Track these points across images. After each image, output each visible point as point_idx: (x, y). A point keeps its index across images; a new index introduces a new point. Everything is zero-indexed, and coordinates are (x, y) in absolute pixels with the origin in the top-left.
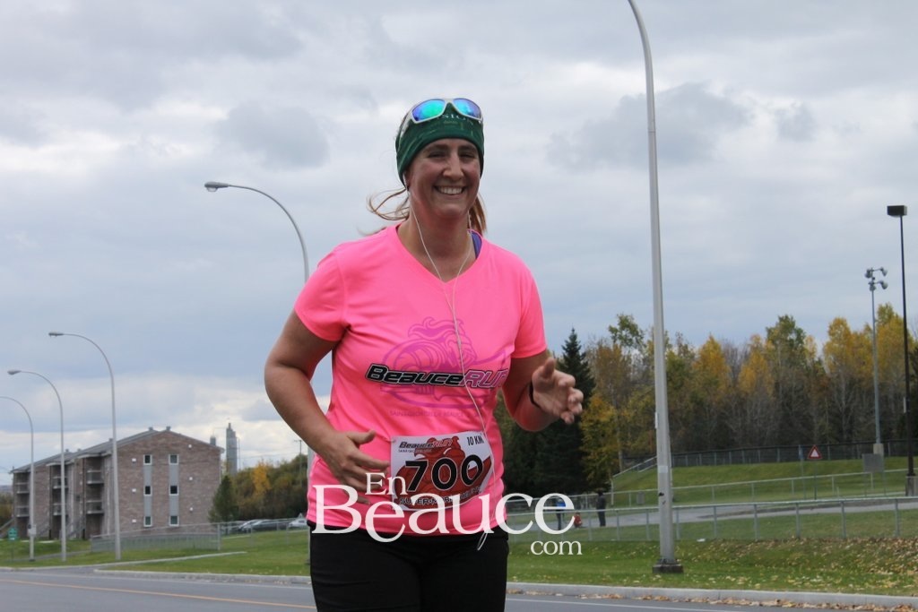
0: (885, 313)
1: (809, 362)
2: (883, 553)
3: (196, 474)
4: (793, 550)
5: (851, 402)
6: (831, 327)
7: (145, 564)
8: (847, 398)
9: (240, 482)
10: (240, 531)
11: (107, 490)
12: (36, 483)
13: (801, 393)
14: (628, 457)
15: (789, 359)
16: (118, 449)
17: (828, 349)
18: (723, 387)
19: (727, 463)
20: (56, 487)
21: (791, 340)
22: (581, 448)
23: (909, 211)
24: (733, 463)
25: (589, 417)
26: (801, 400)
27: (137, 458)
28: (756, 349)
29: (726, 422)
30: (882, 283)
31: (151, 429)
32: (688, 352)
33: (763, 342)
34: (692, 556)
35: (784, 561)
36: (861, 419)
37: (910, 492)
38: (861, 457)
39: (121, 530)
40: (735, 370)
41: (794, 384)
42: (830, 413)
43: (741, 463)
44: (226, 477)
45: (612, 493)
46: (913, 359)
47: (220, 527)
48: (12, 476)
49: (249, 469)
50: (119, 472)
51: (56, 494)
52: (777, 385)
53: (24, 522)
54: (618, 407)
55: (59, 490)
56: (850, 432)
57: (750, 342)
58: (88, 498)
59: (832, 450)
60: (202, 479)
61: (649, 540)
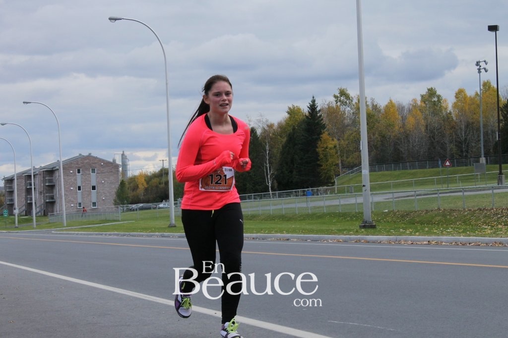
0: (486, 85)
1: (444, 113)
2: (485, 216)
3: (106, 179)
4: (436, 216)
5: (468, 135)
6: (456, 94)
7: (80, 228)
8: (465, 133)
9: (130, 183)
10: (131, 210)
11: (57, 188)
12: (17, 185)
13: (440, 130)
14: (344, 166)
15: (434, 111)
16: (63, 165)
17: (455, 106)
18: (397, 128)
19: (399, 169)
20: (28, 187)
21: (435, 101)
22: (318, 162)
23: (500, 28)
24: (402, 169)
25: (322, 146)
26: (440, 134)
27: (73, 171)
28: (415, 106)
29: (399, 147)
30: (485, 69)
31: (80, 155)
32: (377, 108)
33: (419, 103)
34: (380, 220)
35: (431, 221)
36: (473, 144)
37: (500, 183)
38: (473, 165)
39: (66, 209)
40: (404, 118)
41: (436, 126)
42: (456, 141)
43: (407, 169)
44: (123, 180)
45: (336, 187)
46: (502, 110)
47: (120, 208)
48: (4, 181)
49: (135, 176)
50: (64, 178)
51: (29, 191)
52: (427, 126)
53: (11, 206)
54: (339, 140)
55: (31, 189)
56: (467, 152)
57: (412, 103)
58: (46, 193)
59: (457, 162)
60: (109, 182)
61: (357, 211)
